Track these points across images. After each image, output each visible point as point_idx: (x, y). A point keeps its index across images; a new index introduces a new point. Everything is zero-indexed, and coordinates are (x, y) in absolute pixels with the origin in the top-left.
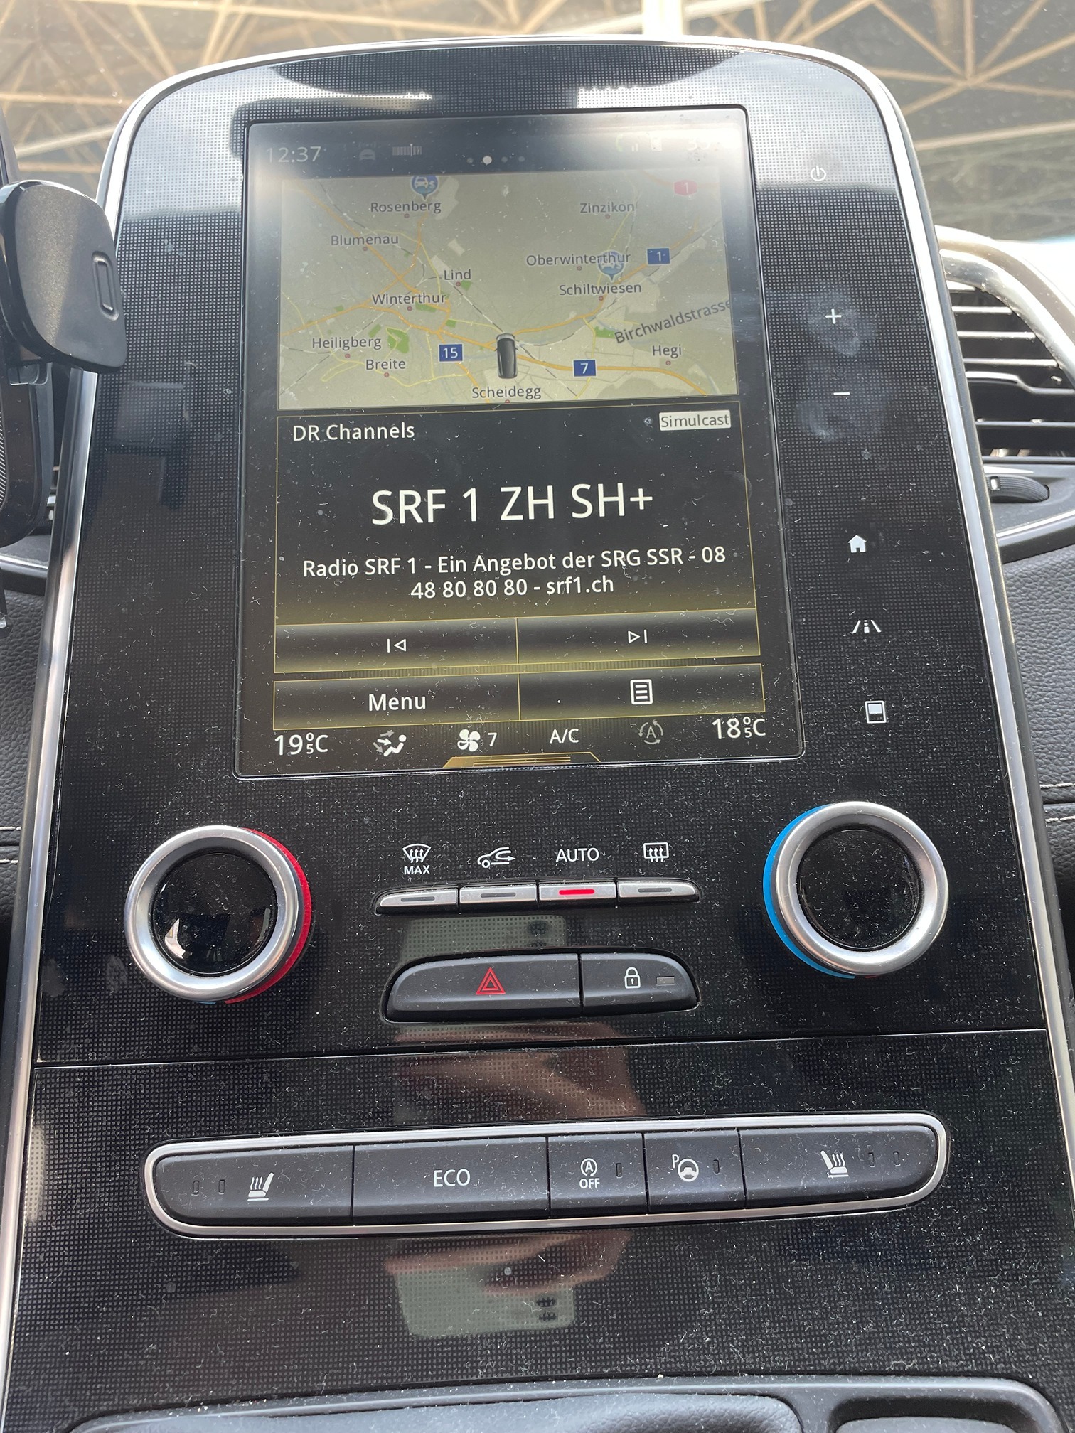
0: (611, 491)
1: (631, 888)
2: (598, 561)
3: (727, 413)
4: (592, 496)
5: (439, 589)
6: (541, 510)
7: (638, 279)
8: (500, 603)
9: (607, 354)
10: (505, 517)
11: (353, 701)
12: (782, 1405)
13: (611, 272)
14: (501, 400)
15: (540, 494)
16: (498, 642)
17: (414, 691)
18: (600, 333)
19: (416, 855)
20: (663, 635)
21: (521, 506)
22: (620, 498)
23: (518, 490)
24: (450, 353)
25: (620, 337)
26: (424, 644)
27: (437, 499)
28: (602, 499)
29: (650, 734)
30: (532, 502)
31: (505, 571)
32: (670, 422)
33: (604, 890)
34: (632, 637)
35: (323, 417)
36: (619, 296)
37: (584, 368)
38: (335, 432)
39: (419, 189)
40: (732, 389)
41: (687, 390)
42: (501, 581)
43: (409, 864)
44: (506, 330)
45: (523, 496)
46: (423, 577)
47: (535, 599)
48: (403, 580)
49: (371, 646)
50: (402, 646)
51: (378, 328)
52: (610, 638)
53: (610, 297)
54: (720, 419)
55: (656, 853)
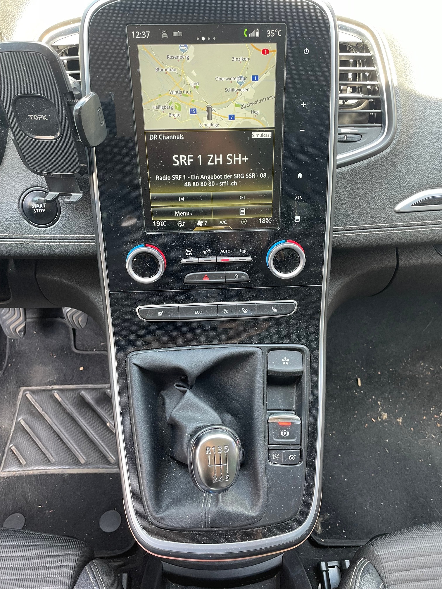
0: (237, 157)
1: (237, 259)
2: (233, 177)
3: (271, 133)
4: (232, 158)
5: (192, 184)
6: (219, 162)
7: (248, 87)
8: (208, 188)
9: (238, 113)
10: (209, 164)
11: (171, 213)
12: (259, 349)
13: (240, 83)
14: (207, 127)
15: (219, 157)
16: (207, 198)
17: (186, 211)
18: (237, 106)
19: (189, 251)
20: (248, 197)
21: (213, 161)
22: (240, 159)
23: (212, 156)
24: (193, 111)
25: (242, 107)
26: (189, 199)
27: (190, 158)
28: (235, 159)
29: (244, 223)
30: (216, 159)
31: (209, 179)
32: (255, 135)
33: (231, 259)
34: (241, 198)
35: (157, 132)
36: (243, 93)
38: (161, 137)
39: (182, 50)
40: (273, 126)
41: (260, 126)
42: (208, 182)
43: (187, 253)
44: (209, 104)
45: (214, 157)
46: (188, 180)
47: (217, 187)
48: (182, 181)
49: (175, 199)
50: (183, 199)
51: (172, 102)
52: (235, 198)
53: (240, 92)
54: (268, 135)
55: (243, 251)
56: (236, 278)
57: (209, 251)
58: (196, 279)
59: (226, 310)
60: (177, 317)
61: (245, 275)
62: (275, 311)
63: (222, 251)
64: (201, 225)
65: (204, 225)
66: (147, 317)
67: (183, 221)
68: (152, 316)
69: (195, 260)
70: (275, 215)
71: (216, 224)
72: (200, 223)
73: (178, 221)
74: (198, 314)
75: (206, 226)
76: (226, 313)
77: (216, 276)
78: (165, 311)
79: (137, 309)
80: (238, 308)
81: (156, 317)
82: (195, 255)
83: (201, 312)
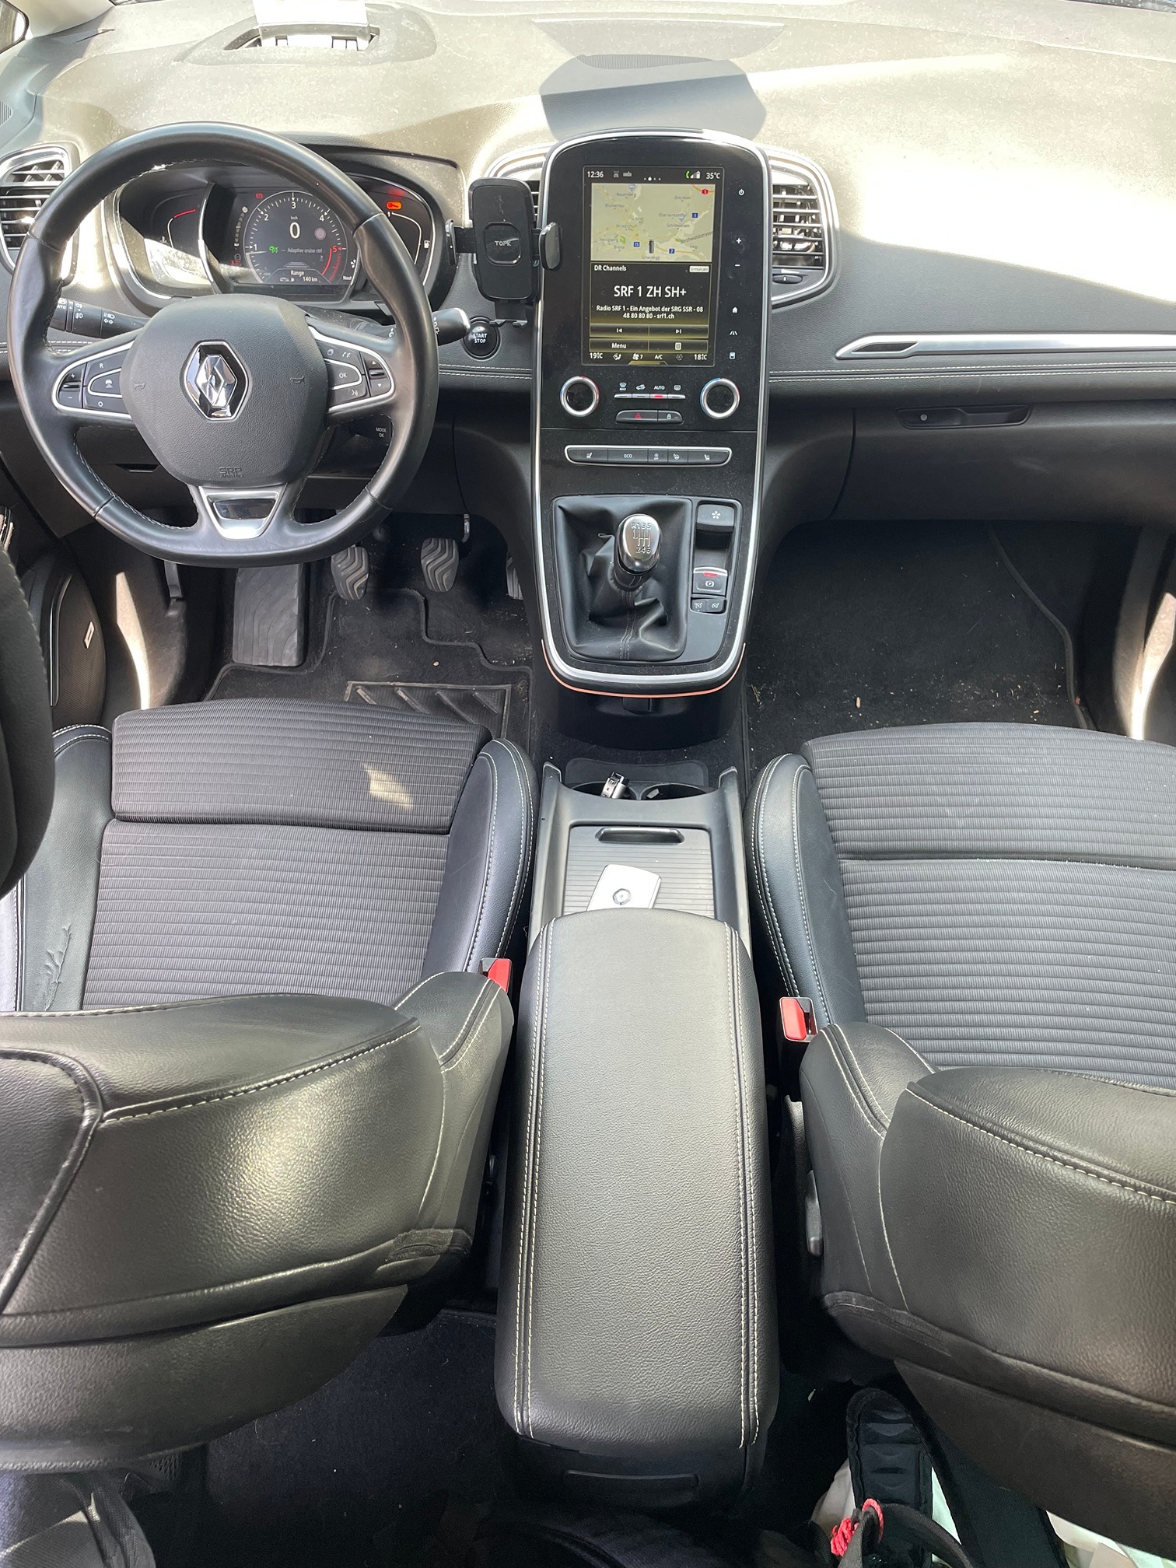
0: (675, 289)
1: (670, 396)
2: (671, 310)
3: (708, 267)
4: (670, 290)
5: (630, 315)
6: (657, 294)
7: (689, 223)
8: (645, 320)
9: (678, 247)
10: (648, 295)
11: (608, 345)
12: (689, 501)
13: (681, 219)
14: (649, 260)
15: (657, 289)
16: (644, 331)
17: (623, 343)
18: (677, 240)
19: (623, 385)
20: (685, 331)
21: (652, 293)
22: (678, 292)
23: (652, 288)
24: (636, 244)
25: (682, 241)
26: (626, 330)
27: (631, 289)
28: (673, 292)
29: (680, 358)
30: (655, 291)
31: (647, 311)
32: (693, 269)
33: (665, 396)
34: (677, 331)
35: (602, 263)
36: (683, 228)
37: (672, 251)
38: (605, 268)
39: (630, 188)
40: (711, 261)
41: (699, 260)
42: (646, 314)
43: (621, 388)
44: (652, 238)
45: (653, 289)
46: (627, 311)
47: (654, 320)
48: (622, 312)
49: (613, 330)
50: (621, 330)
51: (617, 235)
52: (672, 331)
53: (680, 228)
54: (706, 269)
55: (677, 388)
56: (669, 417)
57: (643, 387)
58: (628, 417)
59: (656, 455)
60: (605, 459)
61: (678, 415)
62: (707, 458)
63: (656, 387)
64: (637, 359)
65: (639, 359)
66: (575, 459)
67: (619, 353)
68: (579, 458)
69: (629, 396)
70: (710, 351)
71: (651, 358)
72: (636, 357)
73: (614, 354)
74: (628, 457)
75: (641, 360)
76: (656, 459)
77: (648, 415)
78: (595, 452)
79: (567, 447)
80: (670, 454)
81: (584, 459)
82: (631, 389)
83: (631, 456)
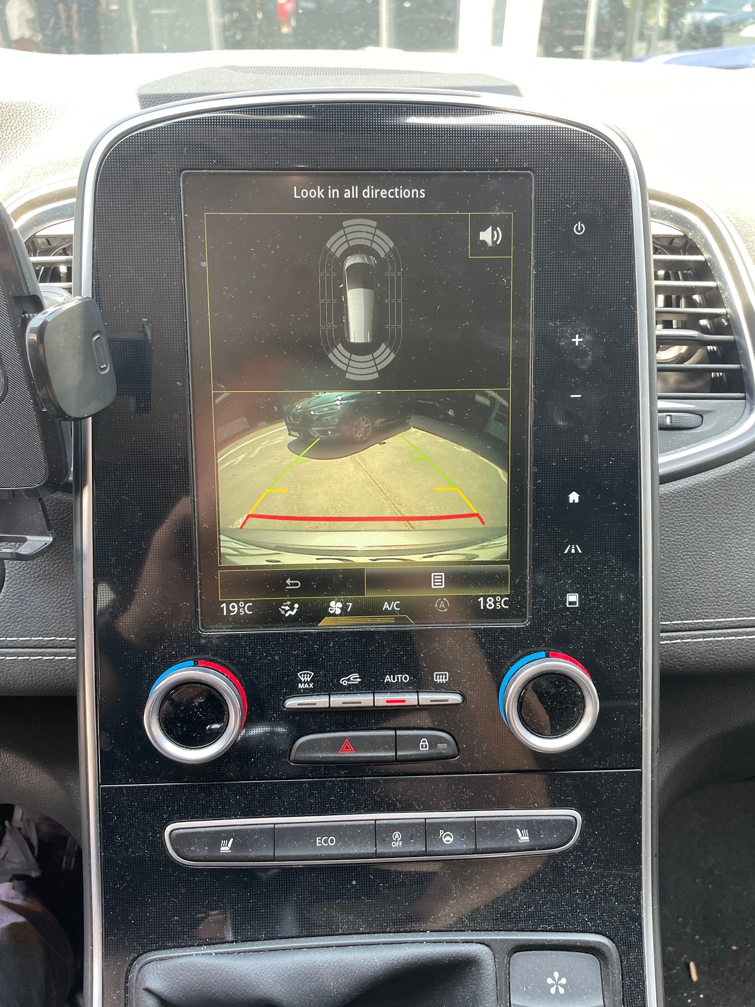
1: (426, 698)
19: (305, 678)
29: (442, 606)
33: (410, 699)
43: (301, 682)
55: (441, 678)
56: (424, 747)
57: (355, 678)
58: (321, 750)
59: (397, 835)
60: (269, 854)
61: (445, 740)
62: (524, 836)
63: (388, 679)
65: (344, 612)
66: (190, 854)
67: (293, 602)
68: (204, 852)
69: (320, 701)
70: (518, 590)
71: (373, 609)
73: (281, 603)
74: (325, 845)
75: (351, 614)
76: (397, 843)
77: (373, 744)
78: (242, 837)
79: (169, 829)
80: (429, 830)
82: (322, 687)
83: (332, 841)
